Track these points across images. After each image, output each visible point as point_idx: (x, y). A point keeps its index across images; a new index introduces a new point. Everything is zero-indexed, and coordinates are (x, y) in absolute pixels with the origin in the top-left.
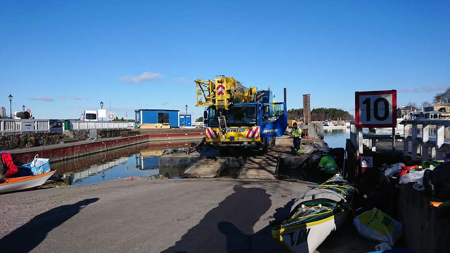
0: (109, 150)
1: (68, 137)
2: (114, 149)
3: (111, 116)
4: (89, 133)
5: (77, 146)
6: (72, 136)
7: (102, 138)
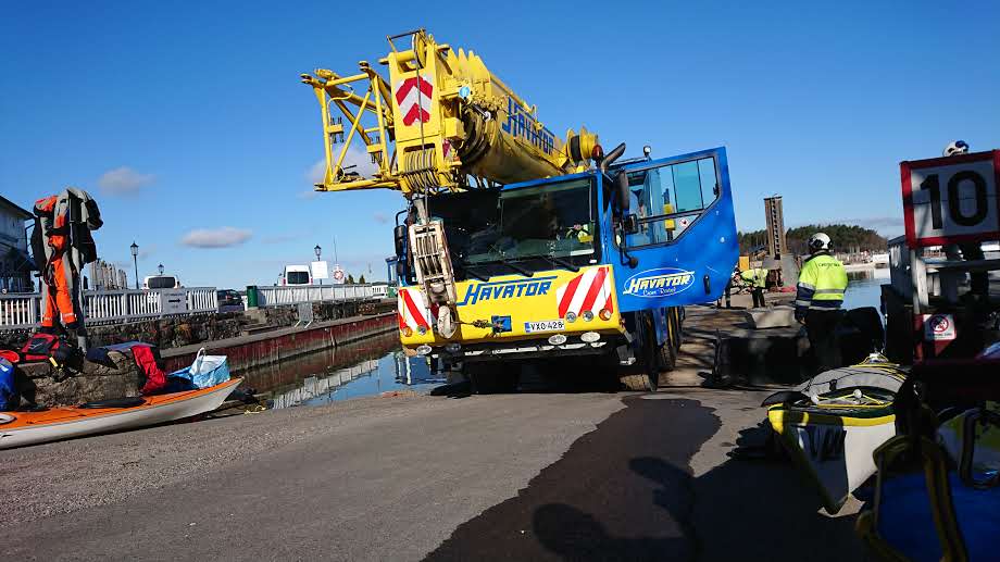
0: (341, 344)
1: (256, 321)
2: (350, 342)
3: (338, 275)
4: (296, 311)
5: (275, 339)
6: (263, 320)
7: (324, 320)
